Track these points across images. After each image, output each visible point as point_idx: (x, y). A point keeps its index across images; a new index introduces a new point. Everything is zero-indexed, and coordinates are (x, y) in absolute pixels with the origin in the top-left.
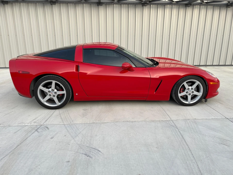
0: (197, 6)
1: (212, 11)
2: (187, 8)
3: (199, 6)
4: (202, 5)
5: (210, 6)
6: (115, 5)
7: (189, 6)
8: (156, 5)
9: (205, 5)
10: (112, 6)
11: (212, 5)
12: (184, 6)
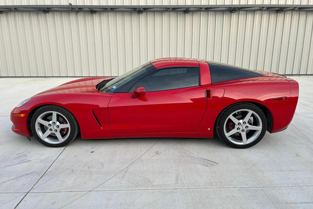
0: (288, 12)
1: (305, 16)
2: (278, 14)
3: (291, 12)
4: (295, 11)
5: (303, 11)
6: (202, 12)
7: (280, 12)
8: (245, 12)
9: (297, 11)
10: (199, 13)
11: (306, 11)
12: (275, 12)
